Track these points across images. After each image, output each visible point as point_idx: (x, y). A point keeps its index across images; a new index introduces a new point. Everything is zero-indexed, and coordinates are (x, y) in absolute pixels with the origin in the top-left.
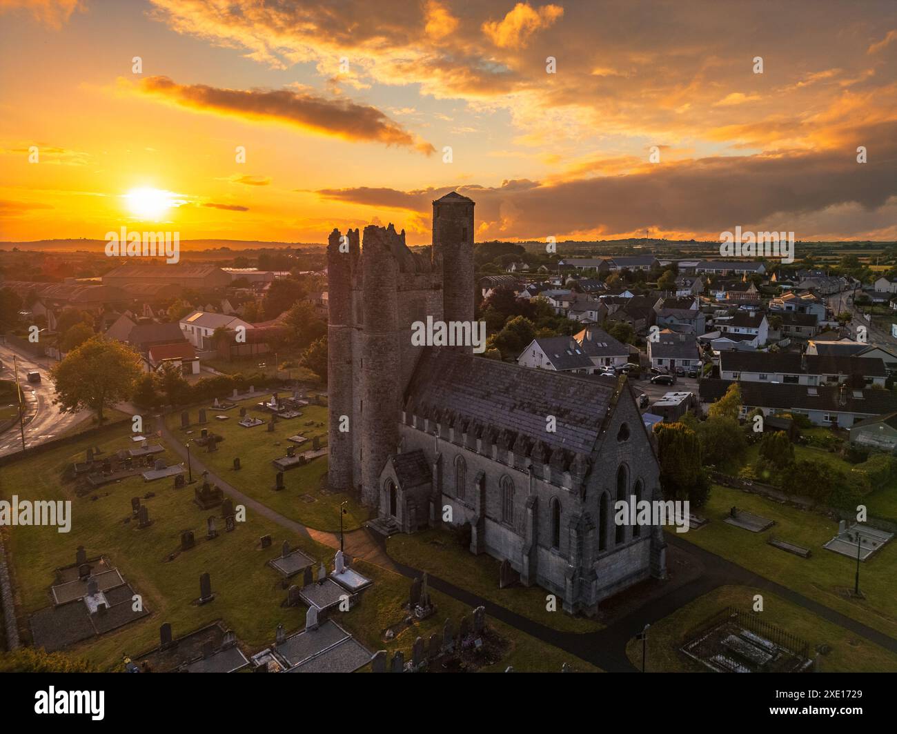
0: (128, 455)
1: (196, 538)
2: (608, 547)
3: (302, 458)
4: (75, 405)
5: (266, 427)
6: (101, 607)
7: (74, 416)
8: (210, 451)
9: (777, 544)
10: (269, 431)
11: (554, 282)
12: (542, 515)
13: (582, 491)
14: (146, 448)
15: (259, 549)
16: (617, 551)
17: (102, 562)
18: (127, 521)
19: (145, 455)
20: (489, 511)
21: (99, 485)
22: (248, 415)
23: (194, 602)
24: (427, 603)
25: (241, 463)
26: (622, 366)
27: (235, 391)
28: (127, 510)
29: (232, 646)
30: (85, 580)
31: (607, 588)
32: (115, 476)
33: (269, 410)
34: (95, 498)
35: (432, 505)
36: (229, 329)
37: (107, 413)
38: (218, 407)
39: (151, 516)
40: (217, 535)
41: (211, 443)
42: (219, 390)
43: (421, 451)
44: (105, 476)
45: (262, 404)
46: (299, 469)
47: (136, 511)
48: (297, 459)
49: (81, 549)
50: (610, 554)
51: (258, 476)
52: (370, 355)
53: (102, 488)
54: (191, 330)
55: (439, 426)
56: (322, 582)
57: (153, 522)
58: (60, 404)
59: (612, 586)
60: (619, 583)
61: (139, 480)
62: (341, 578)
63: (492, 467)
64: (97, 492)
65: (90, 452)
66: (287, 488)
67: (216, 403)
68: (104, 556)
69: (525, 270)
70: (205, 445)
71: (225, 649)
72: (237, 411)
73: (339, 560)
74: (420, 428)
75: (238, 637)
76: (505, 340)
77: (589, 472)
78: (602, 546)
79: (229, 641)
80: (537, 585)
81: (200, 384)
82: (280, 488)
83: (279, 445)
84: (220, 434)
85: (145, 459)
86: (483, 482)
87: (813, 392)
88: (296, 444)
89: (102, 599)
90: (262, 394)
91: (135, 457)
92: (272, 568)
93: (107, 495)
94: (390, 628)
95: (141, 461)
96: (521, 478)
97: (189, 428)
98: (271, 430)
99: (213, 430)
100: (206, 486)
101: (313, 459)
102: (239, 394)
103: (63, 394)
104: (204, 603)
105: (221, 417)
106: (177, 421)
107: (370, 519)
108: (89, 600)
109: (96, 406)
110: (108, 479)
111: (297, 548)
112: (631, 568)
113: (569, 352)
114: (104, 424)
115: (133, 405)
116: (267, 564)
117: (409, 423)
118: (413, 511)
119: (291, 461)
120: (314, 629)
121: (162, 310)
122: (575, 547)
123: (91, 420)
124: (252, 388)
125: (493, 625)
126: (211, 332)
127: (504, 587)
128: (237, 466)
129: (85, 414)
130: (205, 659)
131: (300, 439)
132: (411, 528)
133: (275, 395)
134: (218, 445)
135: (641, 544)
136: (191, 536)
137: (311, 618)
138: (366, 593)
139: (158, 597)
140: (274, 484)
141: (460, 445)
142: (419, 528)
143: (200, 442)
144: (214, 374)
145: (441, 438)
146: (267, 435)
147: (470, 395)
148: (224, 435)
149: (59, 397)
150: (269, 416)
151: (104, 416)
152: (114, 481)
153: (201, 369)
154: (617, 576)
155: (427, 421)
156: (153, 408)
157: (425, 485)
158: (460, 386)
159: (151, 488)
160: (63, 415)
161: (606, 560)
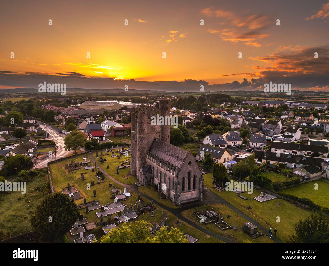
0: (81, 162)
1: (95, 183)
2: (185, 190)
3: (125, 166)
4: (69, 149)
5: (118, 158)
6: (72, 196)
7: (69, 151)
8: (102, 163)
9: (240, 196)
10: (119, 159)
11: (237, 111)
12: (171, 182)
13: (177, 176)
14: (86, 161)
15: (109, 187)
16: (188, 192)
17: (73, 187)
18: (80, 178)
19: (85, 163)
20: (162, 181)
21: (74, 170)
22: (114, 154)
23: (92, 196)
24: (142, 200)
25: (109, 166)
26: (239, 145)
27: (113, 147)
28: (80, 176)
29: (98, 205)
30: (69, 190)
31: (185, 200)
32: (78, 168)
33: (121, 153)
34: (73, 173)
35: (151, 179)
36: (115, 127)
37: (77, 151)
38: (107, 151)
39: (85, 178)
40: (100, 183)
41: (103, 161)
42: (108, 146)
43: (150, 165)
44: (75, 168)
45: (119, 151)
46: (124, 169)
47: (82, 176)
48: (123, 167)
49: (68, 183)
50: (186, 192)
51: (113, 170)
52: (139, 140)
53: (74, 171)
54: (104, 126)
55: (154, 159)
56: (121, 194)
57: (85, 179)
58: (65, 148)
59: (186, 200)
60: (189, 200)
61: (83, 169)
62: (125, 194)
63: (163, 170)
64: (73, 172)
65: (72, 161)
66: (119, 174)
67: (106, 150)
68: (74, 186)
69: (228, 105)
70: (101, 161)
71: (97, 205)
72: (111, 153)
73: (125, 190)
74: (150, 160)
75: (100, 203)
76: (201, 134)
77: (179, 172)
78: (184, 190)
79: (98, 203)
80: (170, 199)
81: (103, 144)
82: (118, 173)
83: (120, 163)
84: (105, 159)
85: (85, 164)
86: (161, 174)
87: (290, 157)
88: (124, 163)
89: (72, 194)
90: (120, 148)
91: (83, 163)
92: (111, 191)
93: (75, 172)
94: (132, 204)
95: (84, 164)
96: (167, 172)
97: (98, 156)
98: (119, 158)
99: (104, 158)
100: (99, 172)
101: (128, 167)
102: (114, 148)
103: (66, 145)
104: (94, 197)
105: (107, 154)
106: (94, 155)
107: (137, 182)
108: (70, 194)
109: (74, 149)
110: (76, 168)
111: (118, 187)
112: (193, 197)
113: (219, 139)
114: (76, 154)
115: (85, 149)
116: (110, 190)
117: (148, 158)
118: (146, 180)
119: (122, 167)
120: (116, 203)
121: (97, 118)
122: (175, 189)
123: (73, 153)
124: (117, 146)
125: (155, 205)
126: (109, 127)
127: (161, 199)
128: (108, 167)
129: (72, 151)
130: (92, 206)
131: (126, 161)
132: (145, 185)
133: (123, 149)
134: (104, 162)
135: (196, 191)
136: (94, 183)
137: (116, 200)
138: (130, 197)
139: (85, 195)
140: (116, 173)
141: (157, 164)
142: (148, 185)
143: (100, 161)
144: (109, 140)
145: (154, 162)
146: (118, 160)
147: (162, 152)
148: (107, 159)
149: (65, 146)
150: (119, 155)
151: (77, 152)
152: (78, 169)
153: (105, 139)
154: (188, 198)
155: (151, 158)
156: (89, 151)
157: (150, 174)
158: (160, 150)
159: (86, 171)
160: (66, 151)
161: (185, 193)
